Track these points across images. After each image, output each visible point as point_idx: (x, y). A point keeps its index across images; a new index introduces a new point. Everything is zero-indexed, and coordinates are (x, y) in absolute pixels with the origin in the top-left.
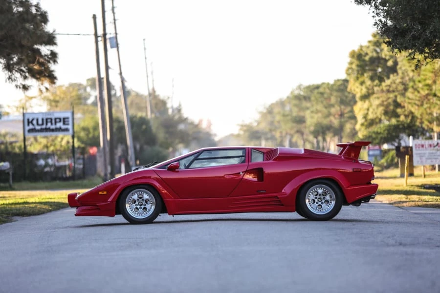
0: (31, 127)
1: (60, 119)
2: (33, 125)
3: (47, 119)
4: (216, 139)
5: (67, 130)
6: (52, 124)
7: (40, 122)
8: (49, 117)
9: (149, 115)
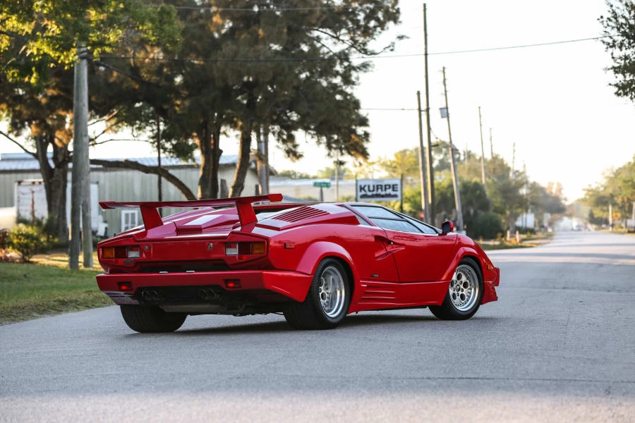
0: (363, 193)
1: (389, 185)
2: (365, 191)
3: (377, 186)
4: (567, 203)
5: (395, 196)
6: (382, 190)
7: (371, 189)
8: (379, 184)
9: (484, 180)
